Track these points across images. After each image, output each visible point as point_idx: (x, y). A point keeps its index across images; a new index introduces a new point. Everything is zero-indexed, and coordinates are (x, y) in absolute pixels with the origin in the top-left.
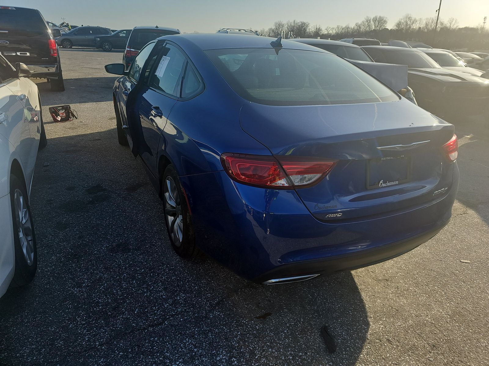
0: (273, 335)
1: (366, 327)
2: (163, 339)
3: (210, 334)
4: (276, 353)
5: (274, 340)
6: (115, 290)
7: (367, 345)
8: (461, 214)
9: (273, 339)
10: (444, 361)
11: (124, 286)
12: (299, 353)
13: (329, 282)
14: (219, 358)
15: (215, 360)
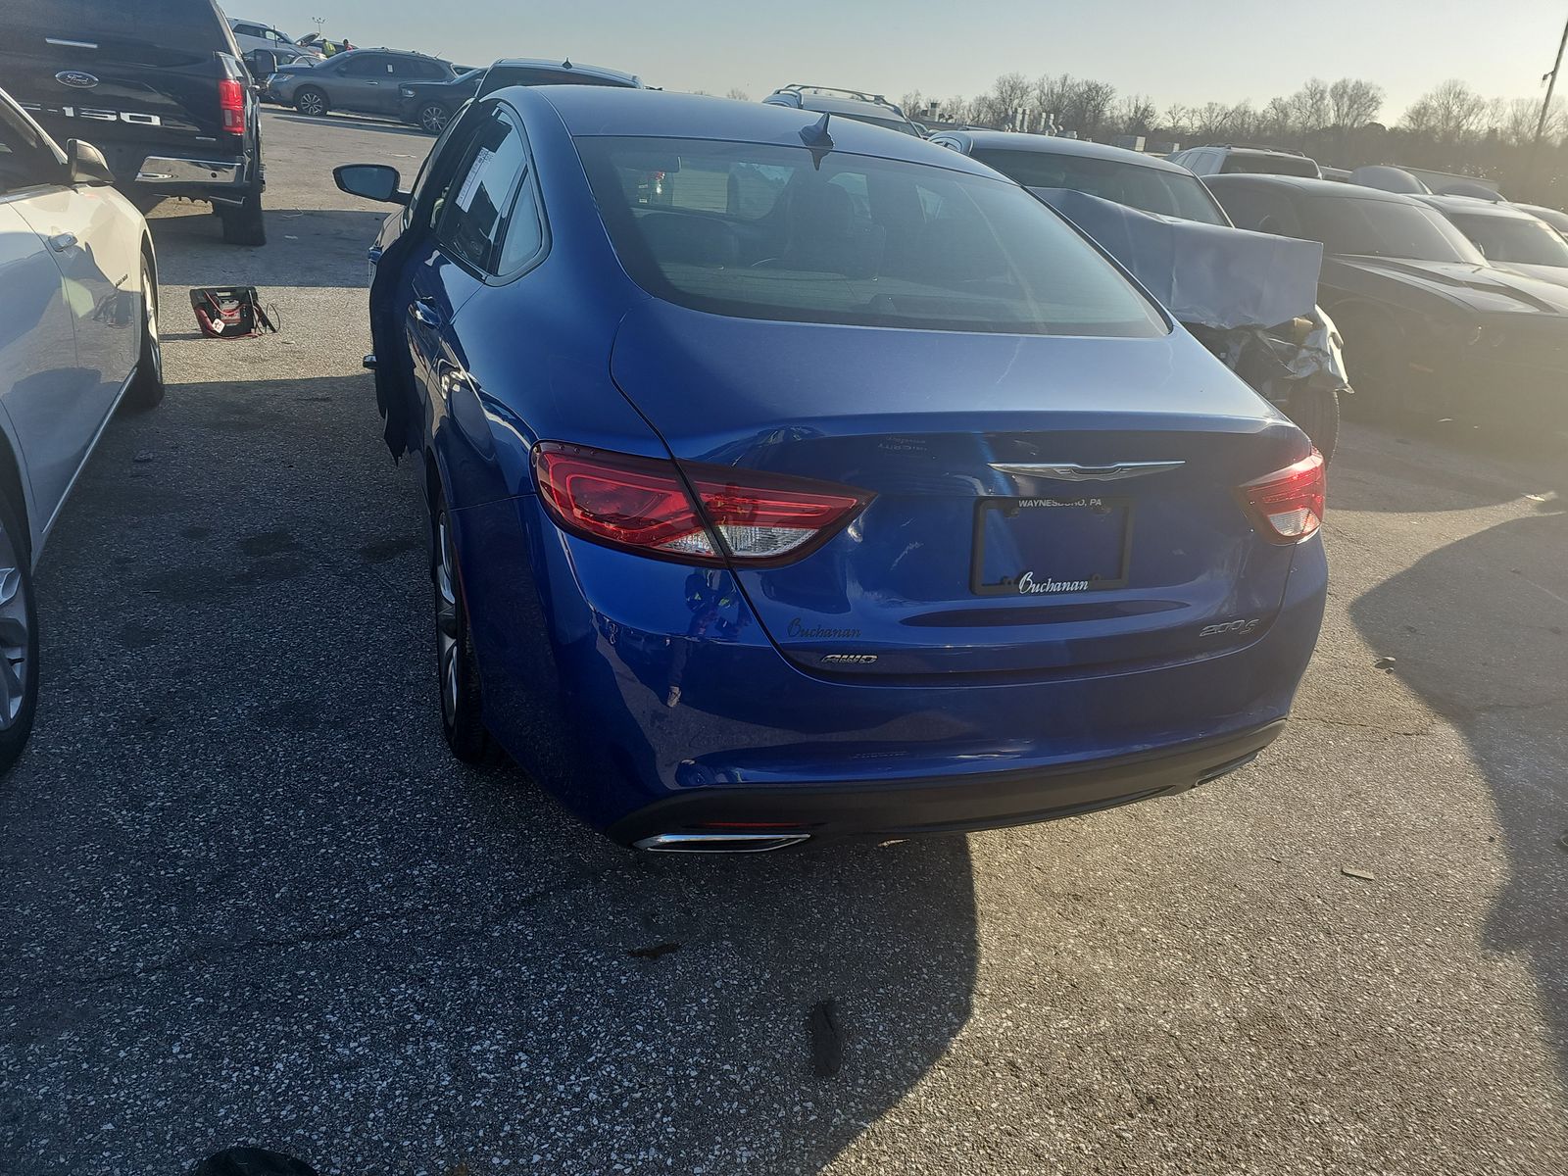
0: (663, 1005)
1: (956, 1020)
2: (333, 976)
3: (474, 983)
4: (654, 1055)
5: (661, 1019)
6: (236, 829)
7: (939, 1069)
8: (1405, 734)
9: (660, 1016)
10: (1164, 1146)
11: (268, 820)
12: (724, 1065)
13: (894, 880)
14: (479, 1048)
15: (467, 1051)
